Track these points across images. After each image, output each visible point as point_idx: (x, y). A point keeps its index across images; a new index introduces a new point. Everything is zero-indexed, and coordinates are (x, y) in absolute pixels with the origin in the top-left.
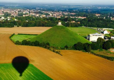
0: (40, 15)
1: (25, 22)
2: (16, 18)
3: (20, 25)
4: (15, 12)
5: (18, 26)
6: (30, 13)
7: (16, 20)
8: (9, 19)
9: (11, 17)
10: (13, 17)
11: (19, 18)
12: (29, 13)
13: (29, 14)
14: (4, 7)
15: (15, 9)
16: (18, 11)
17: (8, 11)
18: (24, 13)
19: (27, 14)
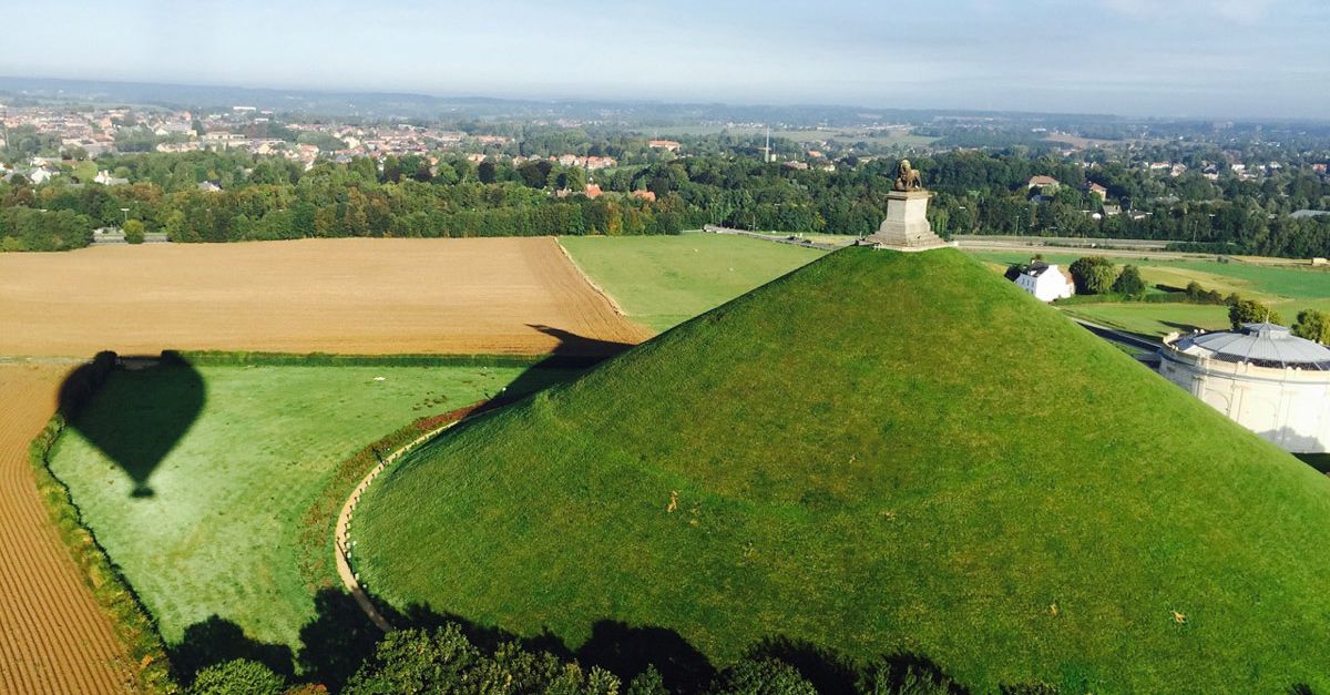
0: (284, 147)
1: (196, 200)
2: (106, 162)
3: (156, 227)
4: (95, 126)
5: (134, 238)
6: (201, 132)
7: (103, 178)
8: (39, 176)
9: (60, 160)
10: (81, 155)
11: (132, 166)
12: (195, 133)
13: (198, 139)
14: (11, 99)
15: (91, 110)
16: (115, 121)
17: (36, 122)
18: (161, 132)
19: (188, 139)
